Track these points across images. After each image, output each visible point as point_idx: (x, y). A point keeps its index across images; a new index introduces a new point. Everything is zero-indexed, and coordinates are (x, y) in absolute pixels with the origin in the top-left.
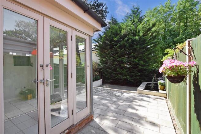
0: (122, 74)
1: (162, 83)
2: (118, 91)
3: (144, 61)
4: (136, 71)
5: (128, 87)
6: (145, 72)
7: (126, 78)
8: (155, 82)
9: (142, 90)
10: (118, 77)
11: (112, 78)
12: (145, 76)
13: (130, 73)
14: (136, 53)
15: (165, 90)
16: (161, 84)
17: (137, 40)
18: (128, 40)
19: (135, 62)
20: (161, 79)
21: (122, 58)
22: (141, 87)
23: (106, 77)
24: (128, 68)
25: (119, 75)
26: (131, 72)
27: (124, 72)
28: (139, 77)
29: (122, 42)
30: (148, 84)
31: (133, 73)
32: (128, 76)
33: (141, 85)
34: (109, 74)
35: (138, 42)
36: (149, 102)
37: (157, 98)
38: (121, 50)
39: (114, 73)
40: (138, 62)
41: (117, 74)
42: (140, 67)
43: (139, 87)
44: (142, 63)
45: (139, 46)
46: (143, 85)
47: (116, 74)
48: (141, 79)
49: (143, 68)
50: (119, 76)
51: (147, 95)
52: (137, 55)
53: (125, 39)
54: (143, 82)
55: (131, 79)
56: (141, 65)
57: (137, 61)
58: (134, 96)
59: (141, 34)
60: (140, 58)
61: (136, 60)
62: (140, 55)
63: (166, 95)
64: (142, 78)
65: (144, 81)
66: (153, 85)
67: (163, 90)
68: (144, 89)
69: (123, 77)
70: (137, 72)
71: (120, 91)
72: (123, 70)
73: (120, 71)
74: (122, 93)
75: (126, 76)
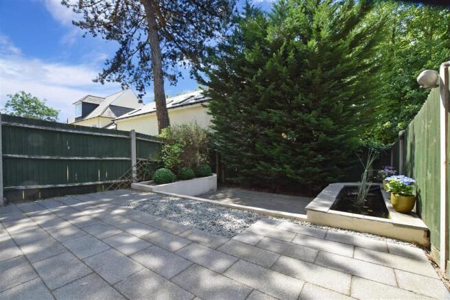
0: (269, 159)
1: (404, 187)
2: (243, 209)
3: (335, 118)
4: (312, 149)
5: (287, 197)
6: (337, 151)
7: (281, 169)
8: (370, 184)
9: (326, 209)
10: (259, 168)
11: (242, 171)
12: (338, 165)
13: (293, 155)
14: (311, 95)
15: (414, 210)
16: (398, 189)
17: (313, 53)
18: (285, 55)
19: (308, 121)
20: (391, 172)
21: (269, 112)
22: (324, 198)
23: (229, 167)
24: (288, 142)
25: (262, 163)
26: (295, 154)
27: (274, 153)
28: (319, 168)
29: (268, 64)
30: (346, 188)
31: (301, 157)
32: (286, 166)
33: (324, 192)
34: (234, 160)
35: (315, 59)
36: (352, 274)
37: (387, 250)
38: (267, 88)
39: (249, 158)
40: (316, 122)
41: (257, 160)
42: (323, 136)
43: (316, 199)
44: (329, 122)
45: (318, 71)
46: (332, 192)
47: (252, 159)
48: (325, 174)
49: (331, 139)
50: (263, 166)
51: (343, 232)
52: (314, 101)
53: (277, 53)
54: (332, 183)
55: (297, 174)
56: (325, 128)
57: (313, 120)
58: (288, 238)
59: (325, 33)
60: (323, 112)
61: (312, 117)
62: (323, 102)
63: (422, 233)
64: (329, 171)
65: (335, 180)
66: (365, 192)
67: (407, 212)
68: (332, 208)
69: (273, 168)
70: (312, 152)
71: (249, 210)
72: (273, 148)
73: (265, 152)
74: (251, 219)
75: (281, 164)
